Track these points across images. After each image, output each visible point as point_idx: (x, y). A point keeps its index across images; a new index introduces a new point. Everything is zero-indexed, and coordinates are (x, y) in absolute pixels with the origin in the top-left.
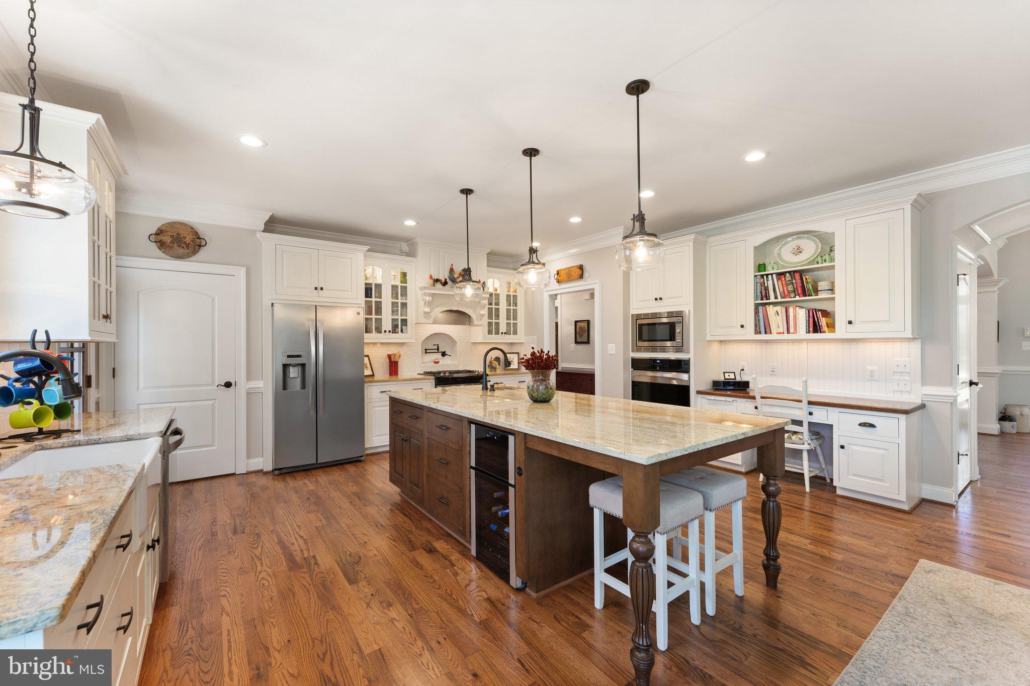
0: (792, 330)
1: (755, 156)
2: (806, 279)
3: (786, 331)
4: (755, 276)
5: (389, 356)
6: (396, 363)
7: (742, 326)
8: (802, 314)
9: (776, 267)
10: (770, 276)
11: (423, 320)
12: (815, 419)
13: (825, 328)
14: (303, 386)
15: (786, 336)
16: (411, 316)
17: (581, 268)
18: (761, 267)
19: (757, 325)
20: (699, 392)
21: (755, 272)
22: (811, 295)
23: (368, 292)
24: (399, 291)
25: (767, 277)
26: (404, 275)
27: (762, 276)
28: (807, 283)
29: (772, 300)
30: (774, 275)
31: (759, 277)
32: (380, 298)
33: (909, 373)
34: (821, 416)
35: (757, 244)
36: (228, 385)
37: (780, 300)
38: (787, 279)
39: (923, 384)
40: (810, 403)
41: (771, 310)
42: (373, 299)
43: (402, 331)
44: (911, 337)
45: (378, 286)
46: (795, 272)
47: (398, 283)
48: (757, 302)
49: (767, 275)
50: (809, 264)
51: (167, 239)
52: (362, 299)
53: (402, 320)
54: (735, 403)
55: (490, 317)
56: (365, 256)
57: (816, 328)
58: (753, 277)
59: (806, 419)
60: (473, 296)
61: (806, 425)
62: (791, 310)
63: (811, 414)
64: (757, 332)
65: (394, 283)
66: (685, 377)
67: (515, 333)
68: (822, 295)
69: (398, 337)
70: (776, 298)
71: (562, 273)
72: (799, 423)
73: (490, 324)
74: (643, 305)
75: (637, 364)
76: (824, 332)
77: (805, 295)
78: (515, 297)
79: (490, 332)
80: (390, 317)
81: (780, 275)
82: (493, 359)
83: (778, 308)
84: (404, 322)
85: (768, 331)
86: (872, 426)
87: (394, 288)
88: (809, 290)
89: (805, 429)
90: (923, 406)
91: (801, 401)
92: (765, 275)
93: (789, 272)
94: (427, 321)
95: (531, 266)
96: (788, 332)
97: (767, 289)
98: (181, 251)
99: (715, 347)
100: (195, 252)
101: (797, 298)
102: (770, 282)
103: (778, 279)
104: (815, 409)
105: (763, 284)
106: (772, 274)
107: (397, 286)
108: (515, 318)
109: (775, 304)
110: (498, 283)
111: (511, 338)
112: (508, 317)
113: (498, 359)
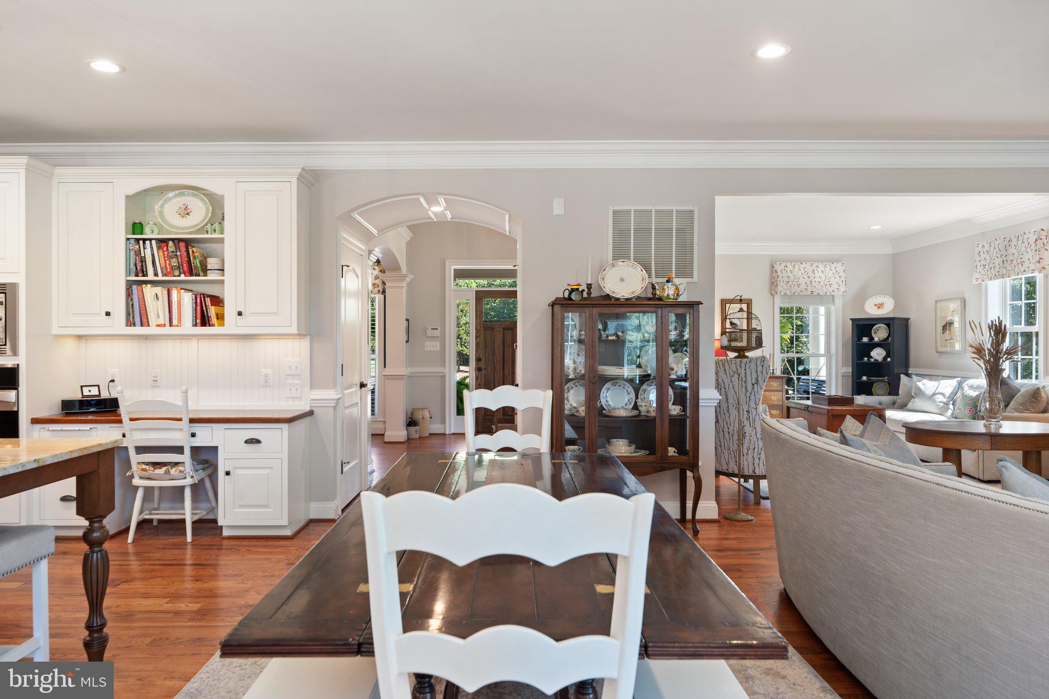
0: (175, 322)
1: (105, 66)
2: (193, 252)
3: (167, 323)
4: (128, 239)
7: (108, 314)
8: (187, 299)
9: (156, 231)
10: (148, 242)
12: (198, 442)
13: (214, 320)
15: (168, 330)
18: (137, 227)
19: (129, 314)
20: (35, 421)
21: (127, 233)
22: (199, 275)
25: (144, 243)
27: (137, 240)
28: (194, 258)
29: (151, 277)
30: (154, 242)
31: (132, 241)
33: (300, 376)
34: (206, 436)
35: (131, 192)
37: (160, 278)
38: (171, 250)
39: (312, 388)
40: (192, 421)
41: (149, 291)
44: (296, 332)
46: (180, 240)
48: (129, 278)
49: (144, 240)
50: (199, 231)
54: (93, 432)
57: (204, 320)
58: (124, 240)
59: (188, 444)
61: (187, 451)
62: (174, 293)
63: (193, 435)
64: (130, 323)
66: (11, 395)
68: (211, 276)
70: (156, 274)
72: (179, 450)
76: (213, 325)
77: (191, 275)
81: (162, 242)
83: (159, 290)
85: (144, 322)
86: (258, 442)
88: (196, 267)
89: (186, 457)
90: (311, 413)
91: (180, 420)
92: (141, 239)
93: (173, 240)
96: (171, 325)
97: (143, 260)
99: (70, 346)
101: (183, 277)
102: (148, 251)
103: (159, 248)
104: (199, 429)
105: (138, 253)
106: (150, 240)
109: (153, 283)
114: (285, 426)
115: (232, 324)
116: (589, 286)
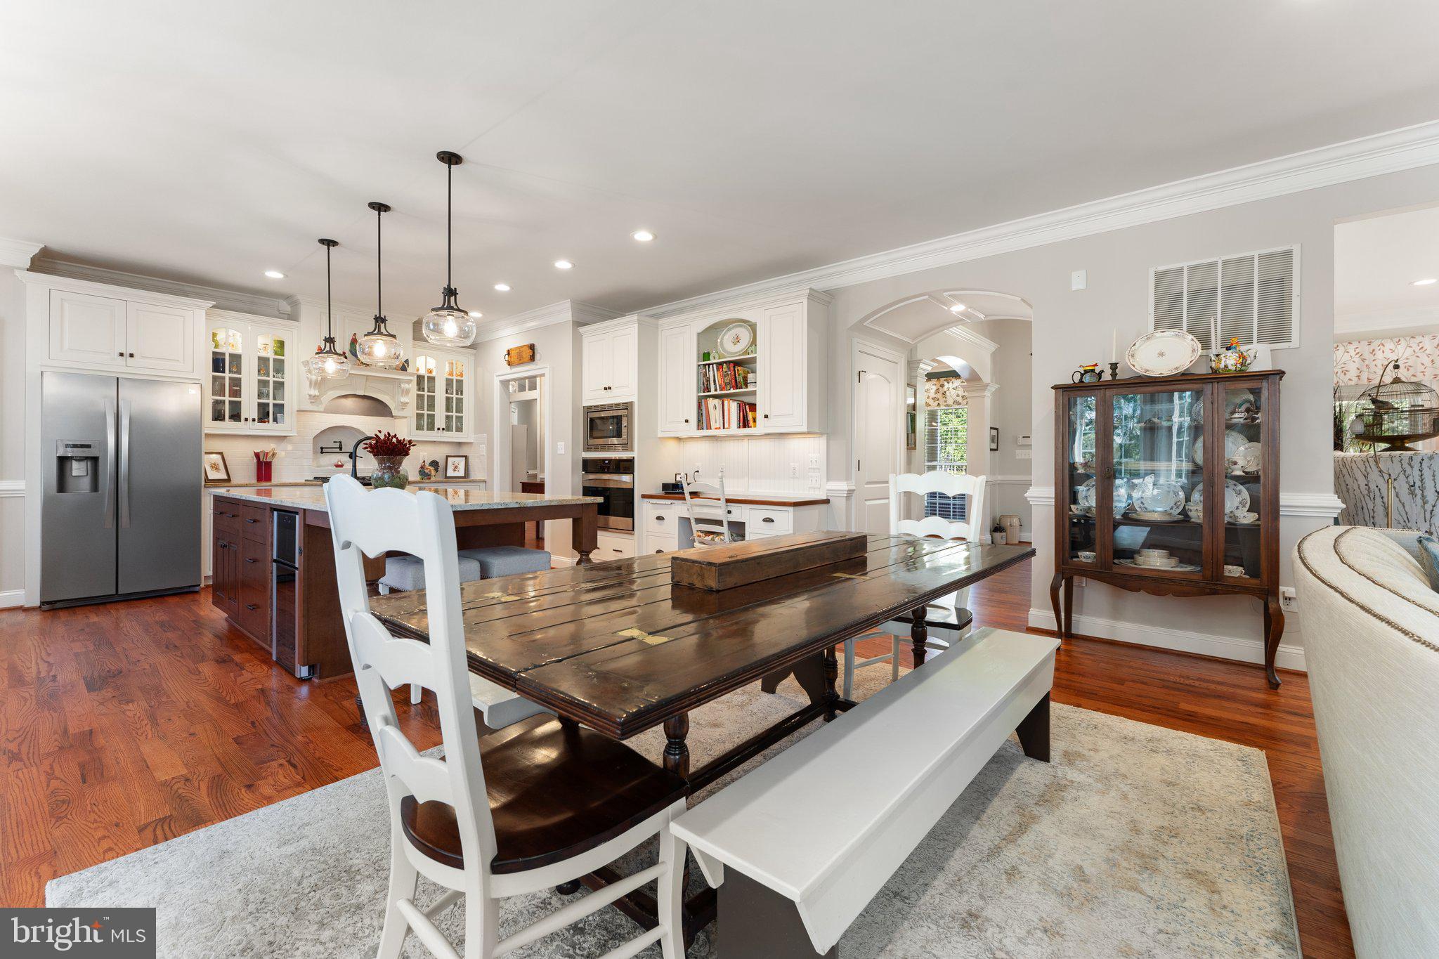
0: (726, 426)
1: (643, 236)
2: (738, 370)
3: (722, 427)
4: (699, 365)
5: (257, 455)
6: (268, 465)
7: (687, 421)
8: (733, 407)
9: (717, 356)
10: (711, 366)
11: (310, 407)
12: (733, 518)
13: (751, 423)
14: (95, 486)
15: (722, 432)
16: (291, 399)
17: (532, 347)
18: (706, 356)
19: (699, 421)
20: (644, 496)
21: (699, 361)
22: (742, 388)
23: (218, 363)
24: (272, 366)
25: (709, 367)
26: (281, 344)
27: (705, 365)
28: (739, 375)
29: (713, 392)
30: (715, 365)
31: (702, 366)
32: (239, 372)
33: (819, 469)
34: (739, 514)
35: (700, 331)
37: (719, 392)
38: (724, 370)
39: (828, 480)
40: (728, 501)
41: (711, 402)
42: (227, 375)
43: (275, 420)
44: (805, 429)
45: (236, 358)
46: (730, 362)
47: (270, 354)
48: (700, 394)
49: (709, 365)
50: (745, 353)
52: (207, 372)
53: (275, 405)
54: (673, 506)
55: (420, 406)
56: (207, 313)
57: (745, 423)
58: (696, 366)
59: (725, 519)
60: (337, 372)
61: (725, 524)
62: (726, 403)
63: (729, 512)
64: (700, 427)
65: (263, 354)
66: (626, 478)
67: (459, 429)
68: (750, 388)
69: (269, 428)
70: (716, 390)
71: (512, 353)
72: (719, 523)
73: (420, 417)
74: (594, 397)
75: (588, 466)
76: (751, 427)
77: (737, 388)
78: (460, 383)
79: (419, 427)
80: (255, 401)
81: (720, 365)
82: (427, 465)
83: (717, 401)
84: (280, 408)
85: (709, 427)
86: (772, 521)
87: (263, 361)
88: (740, 382)
89: (724, 529)
90: (827, 501)
91: (719, 500)
92: (707, 364)
93: (725, 362)
94: (315, 408)
95: (379, 337)
96: (724, 428)
97: (708, 380)
99: (672, 445)
101: (732, 391)
102: (711, 373)
103: (718, 370)
104: (733, 507)
105: (705, 375)
106: (712, 364)
107: (267, 359)
108: (459, 410)
109: (715, 397)
110: (432, 364)
111: (453, 436)
112: (448, 409)
113: (435, 464)
114: (791, 509)
115: (761, 427)
116: (1114, 366)
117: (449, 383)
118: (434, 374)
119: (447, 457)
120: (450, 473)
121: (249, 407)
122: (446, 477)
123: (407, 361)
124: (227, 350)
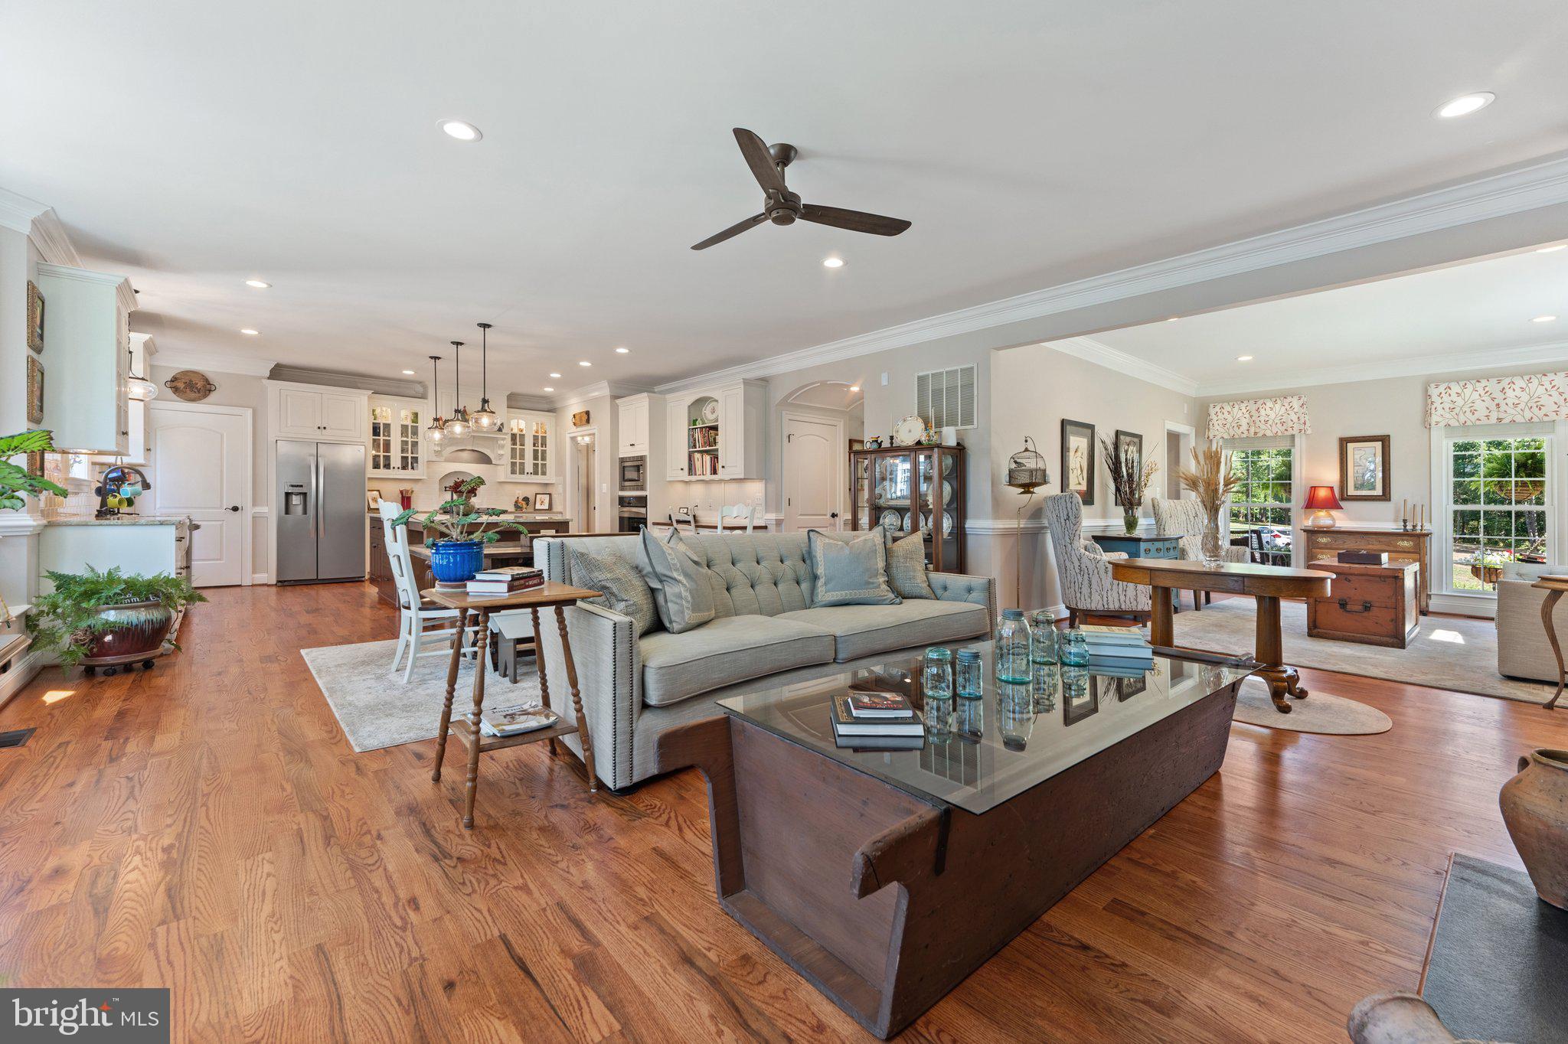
0: (704, 473)
2: (711, 433)
4: (689, 429)
5: (401, 492)
6: (409, 499)
7: (684, 470)
8: (707, 458)
9: (699, 423)
11: (435, 459)
14: (305, 512)
15: (702, 478)
16: (423, 454)
17: (588, 413)
18: (694, 422)
19: (690, 469)
20: (654, 524)
21: (690, 426)
22: (712, 446)
23: (376, 431)
24: (410, 431)
25: (695, 430)
26: (416, 415)
28: (711, 437)
29: (698, 449)
30: (699, 429)
31: (691, 429)
32: (389, 436)
33: (759, 504)
35: (691, 403)
36: (235, 509)
37: (700, 449)
38: (704, 433)
39: (766, 512)
41: (696, 456)
42: (382, 438)
43: (413, 468)
44: (742, 478)
45: (387, 426)
46: (707, 427)
47: (409, 422)
48: (690, 450)
50: (714, 422)
51: (181, 385)
52: (369, 436)
53: (412, 458)
55: (513, 456)
56: (369, 398)
57: (714, 471)
58: (687, 431)
62: (704, 457)
64: (689, 474)
65: (405, 423)
66: (643, 510)
67: (544, 473)
68: (716, 447)
69: (409, 474)
70: (699, 447)
71: (577, 417)
73: (513, 464)
74: (626, 452)
75: (622, 502)
76: (716, 474)
78: (544, 438)
79: (513, 472)
80: (400, 455)
81: (701, 429)
82: (520, 500)
83: (699, 456)
84: (415, 460)
85: (695, 474)
87: (404, 428)
88: (711, 442)
90: (766, 527)
92: (694, 428)
93: (705, 427)
94: (438, 459)
96: (703, 475)
97: (695, 440)
98: (193, 395)
99: (680, 487)
100: (205, 396)
101: (708, 448)
102: (696, 434)
103: (700, 432)
105: (693, 436)
106: (697, 428)
107: (407, 426)
108: (544, 458)
109: (698, 452)
110: (522, 424)
111: (539, 479)
112: (536, 458)
113: (526, 499)
115: (722, 474)
116: (892, 438)
117: (536, 438)
118: (524, 432)
119: (536, 494)
120: (538, 506)
121: (396, 460)
122: (535, 510)
123: (502, 424)
124: (381, 421)
